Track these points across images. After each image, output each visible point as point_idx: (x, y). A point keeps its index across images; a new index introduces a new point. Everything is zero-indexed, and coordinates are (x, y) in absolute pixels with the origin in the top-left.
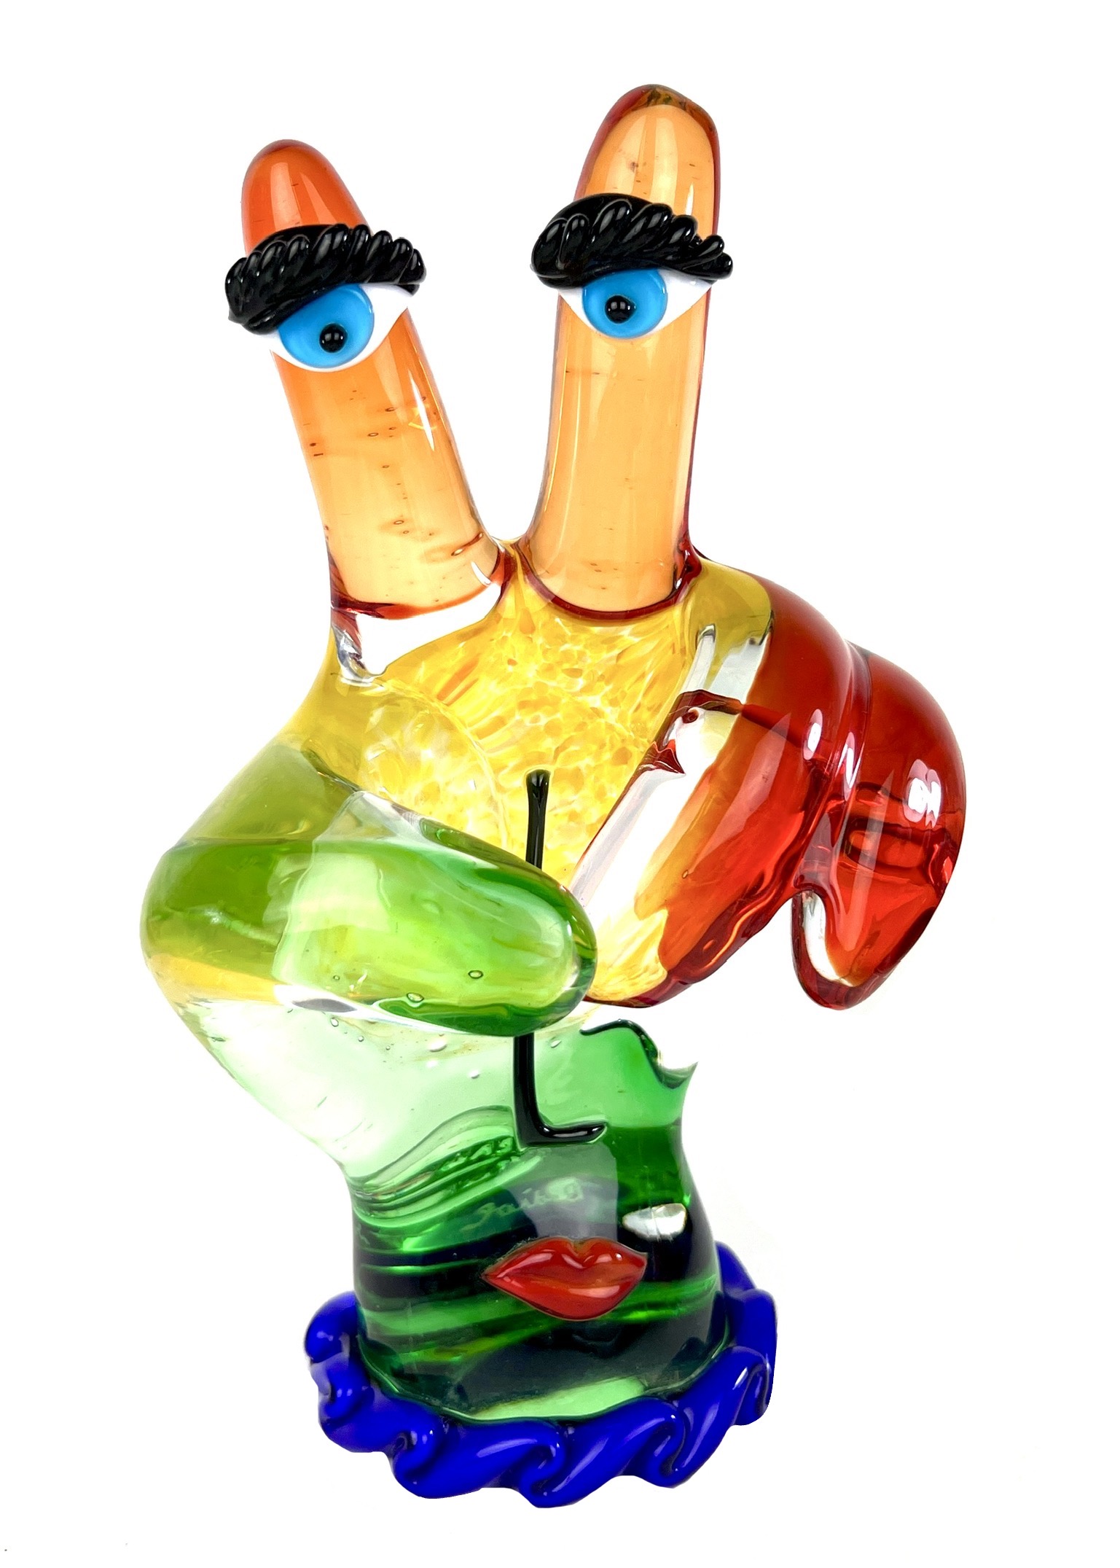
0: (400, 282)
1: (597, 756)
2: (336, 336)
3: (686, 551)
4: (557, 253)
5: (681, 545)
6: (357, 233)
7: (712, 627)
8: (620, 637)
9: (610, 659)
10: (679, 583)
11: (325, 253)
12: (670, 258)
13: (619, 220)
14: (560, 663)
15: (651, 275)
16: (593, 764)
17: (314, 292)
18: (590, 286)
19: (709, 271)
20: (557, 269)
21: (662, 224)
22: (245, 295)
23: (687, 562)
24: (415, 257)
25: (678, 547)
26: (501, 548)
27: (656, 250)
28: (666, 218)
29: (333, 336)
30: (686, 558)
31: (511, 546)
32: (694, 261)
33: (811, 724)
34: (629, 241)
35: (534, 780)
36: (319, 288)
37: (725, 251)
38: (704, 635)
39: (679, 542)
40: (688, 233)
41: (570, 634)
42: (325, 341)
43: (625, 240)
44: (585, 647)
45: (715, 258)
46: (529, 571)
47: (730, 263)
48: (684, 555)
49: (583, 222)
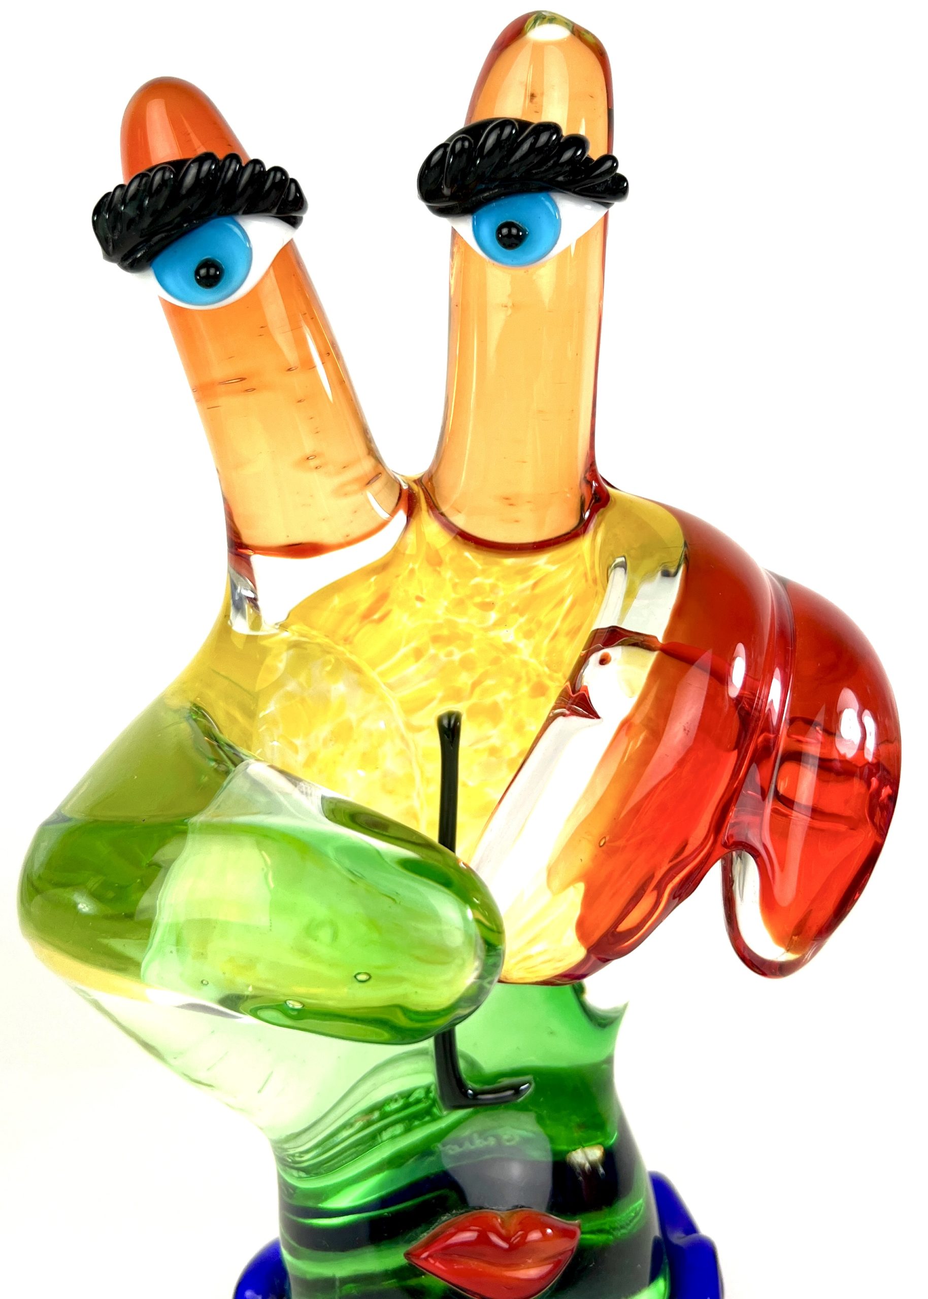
0: (277, 213)
1: (515, 689)
2: (212, 271)
3: (593, 482)
4: (442, 179)
5: (588, 475)
6: (227, 163)
7: (623, 559)
8: (534, 567)
9: (523, 590)
10: (587, 515)
11: (192, 182)
12: (561, 178)
13: (504, 140)
14: (471, 597)
15: (543, 198)
16: (510, 697)
17: (185, 225)
18: (480, 212)
19: (603, 192)
20: (444, 196)
21: (551, 142)
22: (113, 232)
23: (595, 493)
24: (293, 187)
25: (585, 477)
26: (403, 484)
27: (546, 171)
28: (554, 137)
29: (208, 272)
30: (594, 488)
31: (415, 481)
32: (587, 181)
33: (733, 659)
34: (516, 162)
35: (445, 722)
36: (190, 222)
37: (620, 171)
38: (616, 567)
39: (586, 472)
40: (579, 153)
41: (480, 567)
42: (200, 277)
43: (512, 160)
44: (497, 579)
45: (608, 178)
46: (433, 507)
47: (625, 185)
48: (592, 485)
49: (467, 144)
